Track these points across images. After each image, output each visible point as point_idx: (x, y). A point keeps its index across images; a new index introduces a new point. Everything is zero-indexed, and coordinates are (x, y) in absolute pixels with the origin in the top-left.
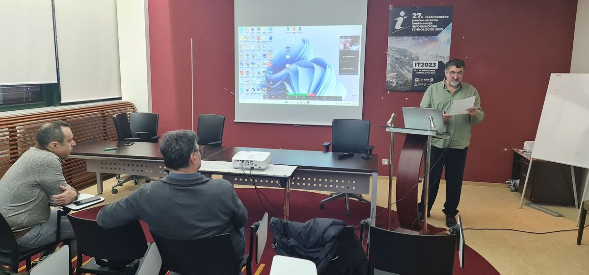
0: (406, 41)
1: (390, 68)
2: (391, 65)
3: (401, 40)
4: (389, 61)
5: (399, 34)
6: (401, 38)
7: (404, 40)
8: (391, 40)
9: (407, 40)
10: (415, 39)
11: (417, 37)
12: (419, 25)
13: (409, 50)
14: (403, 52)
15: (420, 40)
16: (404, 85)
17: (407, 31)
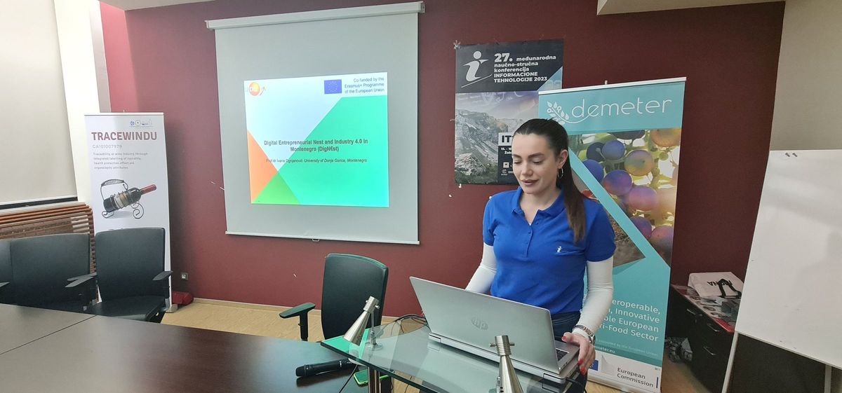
0: (485, 99)
1: (461, 144)
2: (462, 140)
3: (476, 99)
4: (458, 134)
5: (474, 88)
6: (477, 96)
7: (481, 98)
8: (459, 99)
9: (487, 98)
10: (501, 96)
11: (504, 93)
12: (507, 73)
13: (490, 115)
14: (481, 119)
15: (510, 98)
16: (485, 174)
17: (486, 84)
